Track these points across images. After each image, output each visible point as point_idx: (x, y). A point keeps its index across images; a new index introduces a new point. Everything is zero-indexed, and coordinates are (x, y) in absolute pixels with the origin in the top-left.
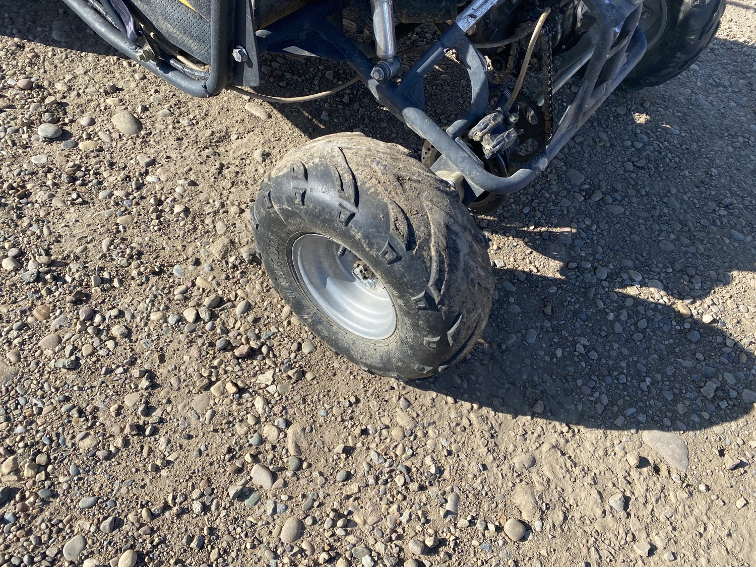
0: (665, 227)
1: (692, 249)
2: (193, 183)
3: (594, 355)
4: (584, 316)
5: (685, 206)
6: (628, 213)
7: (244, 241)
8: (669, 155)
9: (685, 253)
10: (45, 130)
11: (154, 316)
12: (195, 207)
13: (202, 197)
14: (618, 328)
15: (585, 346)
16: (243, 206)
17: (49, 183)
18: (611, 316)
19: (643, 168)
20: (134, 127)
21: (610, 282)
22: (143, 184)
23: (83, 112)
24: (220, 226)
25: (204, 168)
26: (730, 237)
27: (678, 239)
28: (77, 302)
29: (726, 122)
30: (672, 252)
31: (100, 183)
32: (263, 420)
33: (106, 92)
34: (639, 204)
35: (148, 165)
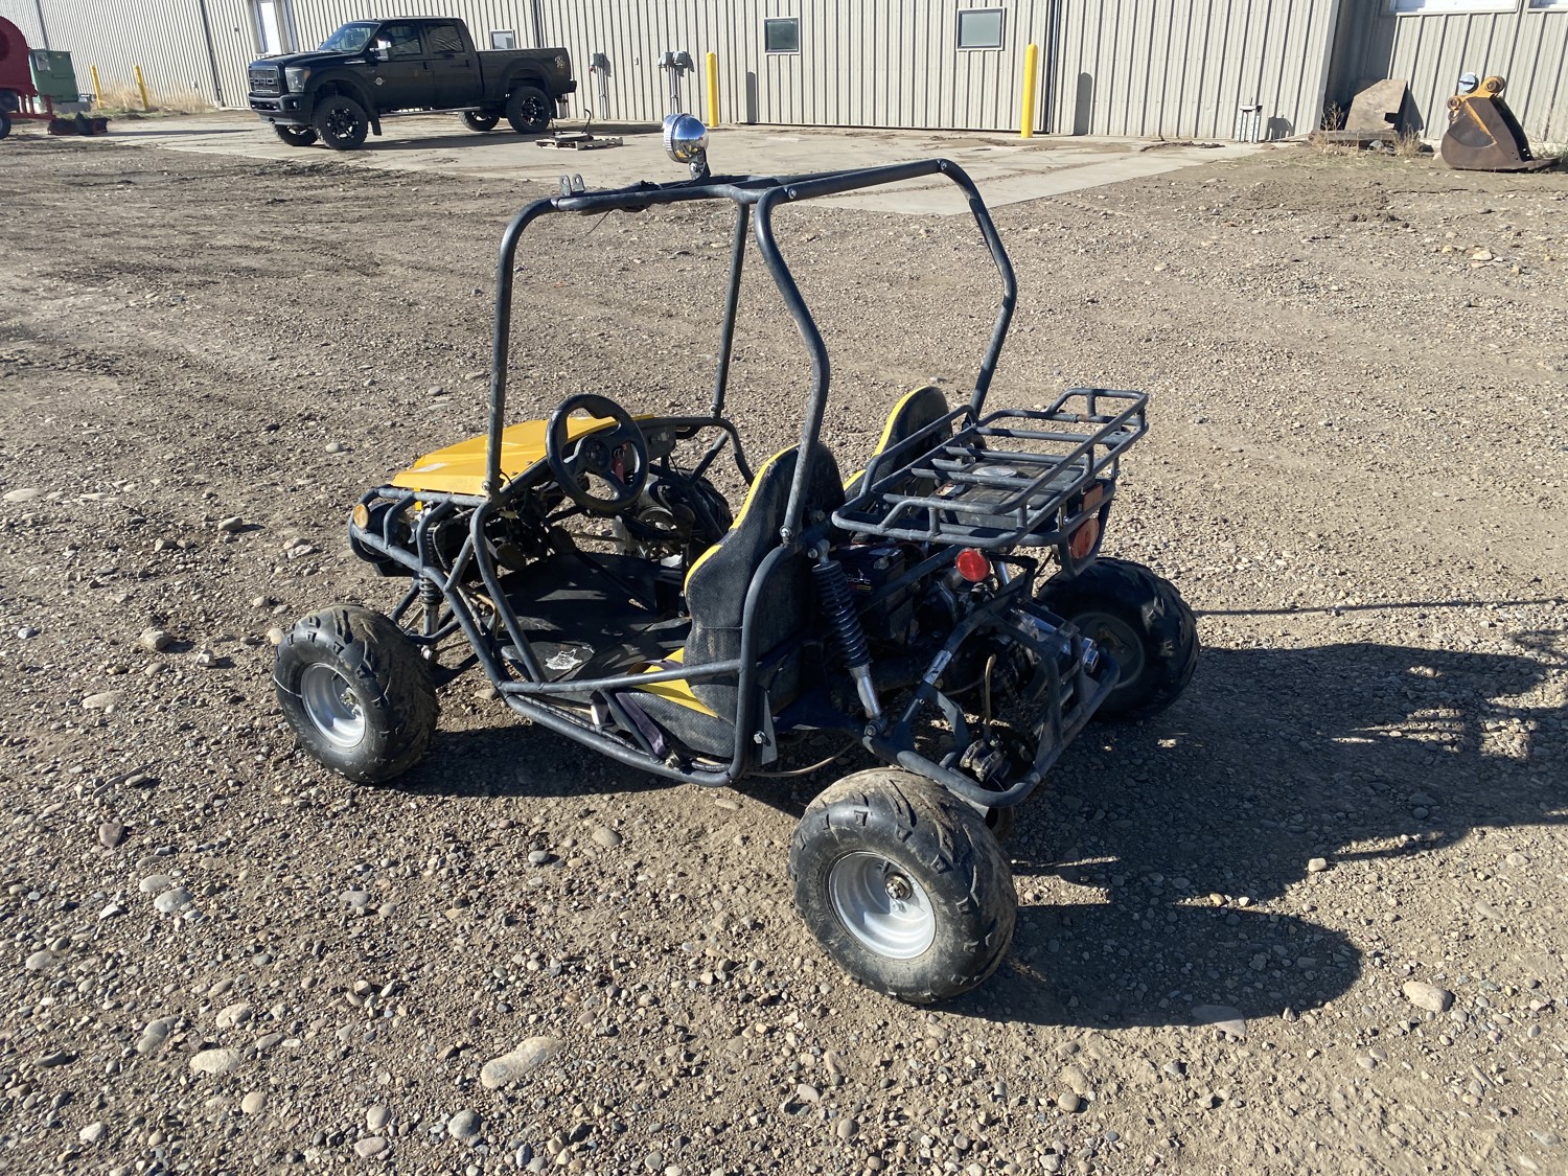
0: (1181, 830)
1: (1217, 844)
2: (682, 874)
3: (1124, 952)
4: (1106, 921)
5: (1202, 808)
6: (1137, 824)
7: (742, 912)
8: (1175, 764)
9: (1211, 849)
10: (534, 856)
11: (674, 985)
12: (689, 893)
13: (693, 884)
14: (1146, 925)
15: (1113, 947)
16: (735, 884)
17: (550, 897)
18: (1136, 916)
19: (1147, 781)
20: (616, 838)
21: (1129, 888)
22: (635, 884)
23: (564, 837)
24: (716, 904)
25: (690, 861)
26: (1261, 826)
27: (1199, 838)
28: (601, 984)
29: (1237, 722)
30: (1195, 850)
31: (595, 890)
32: (797, 1050)
33: (581, 816)
34: (1148, 814)
35: (636, 867)
